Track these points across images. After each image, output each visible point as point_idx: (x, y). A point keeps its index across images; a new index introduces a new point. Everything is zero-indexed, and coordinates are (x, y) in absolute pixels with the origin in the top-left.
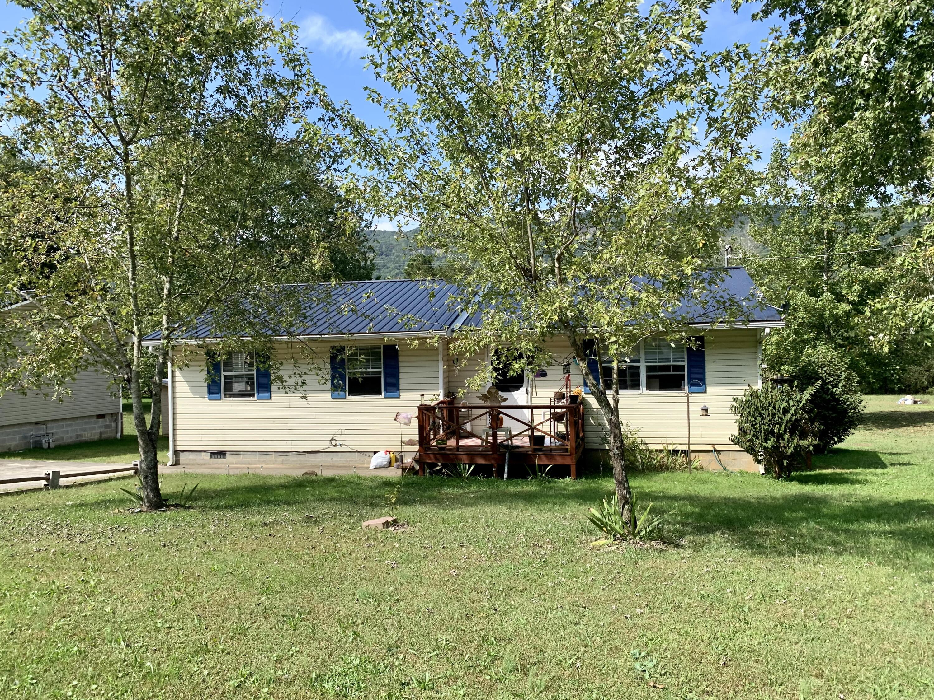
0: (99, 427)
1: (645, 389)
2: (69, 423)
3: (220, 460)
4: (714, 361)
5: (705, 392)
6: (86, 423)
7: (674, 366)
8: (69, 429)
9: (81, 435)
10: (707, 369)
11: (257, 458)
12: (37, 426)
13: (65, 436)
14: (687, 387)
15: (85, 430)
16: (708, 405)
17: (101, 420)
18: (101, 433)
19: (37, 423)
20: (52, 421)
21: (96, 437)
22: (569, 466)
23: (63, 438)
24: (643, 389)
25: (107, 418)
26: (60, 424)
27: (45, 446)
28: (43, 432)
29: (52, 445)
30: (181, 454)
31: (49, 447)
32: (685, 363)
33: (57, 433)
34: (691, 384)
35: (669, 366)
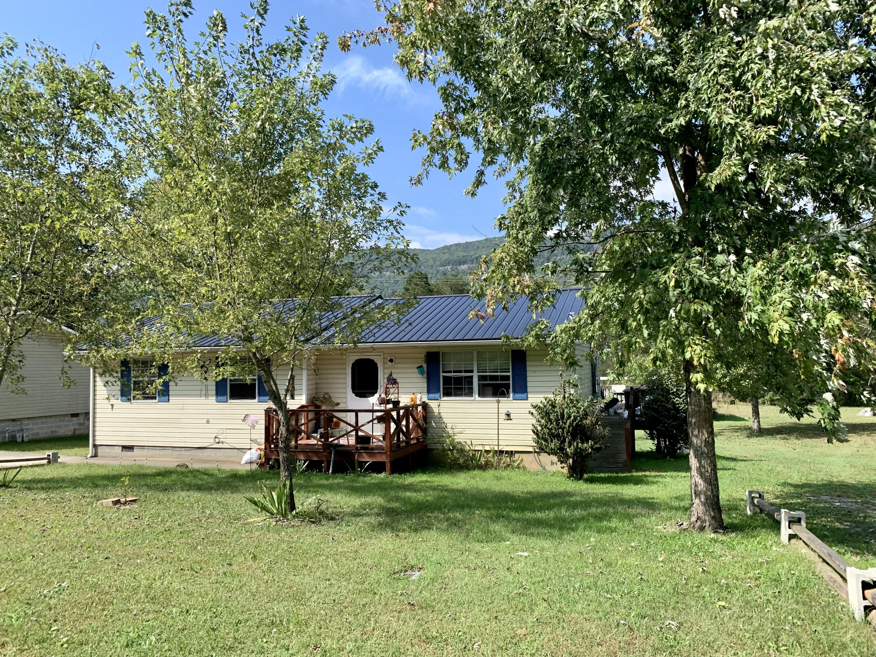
0: (73, 425)
1: (477, 396)
2: (44, 420)
3: (129, 454)
4: (535, 371)
5: (527, 399)
6: (61, 421)
7: (501, 376)
8: (44, 426)
9: (56, 431)
10: (529, 379)
11: (158, 452)
12: (14, 423)
13: (41, 431)
14: (511, 395)
15: (59, 427)
16: (511, 411)
17: (75, 419)
18: (75, 430)
19: (14, 420)
20: (28, 418)
21: (70, 433)
22: (384, 463)
23: (38, 433)
24: (476, 396)
25: (81, 417)
26: (36, 421)
27: (19, 440)
28: (19, 428)
29: (25, 439)
30: (99, 448)
31: (23, 441)
32: (510, 374)
33: (32, 429)
34: (514, 392)
35: (497, 376)
